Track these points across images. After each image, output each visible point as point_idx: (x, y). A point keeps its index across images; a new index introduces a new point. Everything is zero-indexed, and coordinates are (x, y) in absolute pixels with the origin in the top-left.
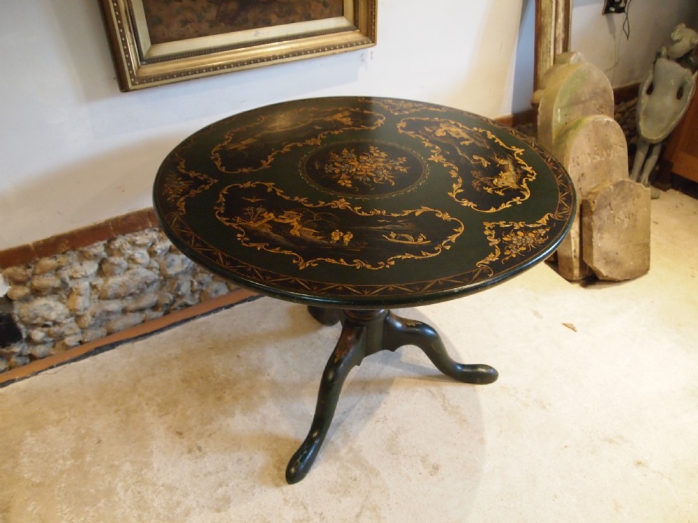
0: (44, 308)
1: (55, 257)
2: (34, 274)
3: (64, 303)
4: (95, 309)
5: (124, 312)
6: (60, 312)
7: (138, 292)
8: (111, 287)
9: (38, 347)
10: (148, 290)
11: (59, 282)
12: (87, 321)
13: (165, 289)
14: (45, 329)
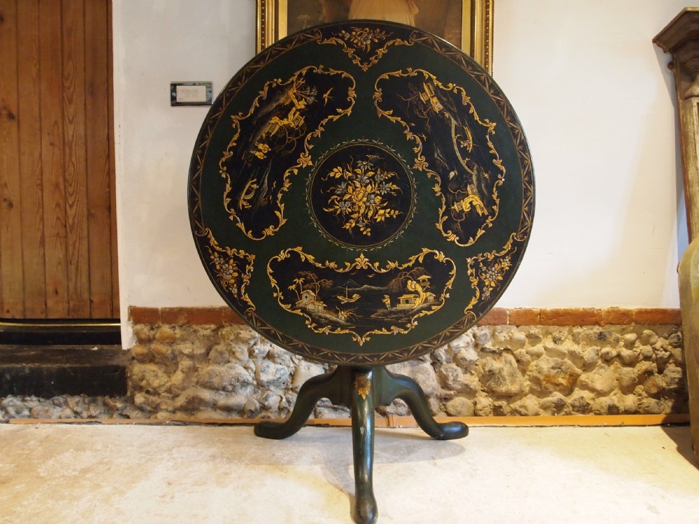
1: (174, 327)
2: (154, 338)
3: (169, 377)
4: (190, 392)
5: (215, 406)
6: (163, 383)
7: (230, 388)
8: (208, 373)
9: (137, 412)
10: (240, 391)
11: (170, 351)
12: (181, 401)
13: (255, 396)
14: (147, 395)
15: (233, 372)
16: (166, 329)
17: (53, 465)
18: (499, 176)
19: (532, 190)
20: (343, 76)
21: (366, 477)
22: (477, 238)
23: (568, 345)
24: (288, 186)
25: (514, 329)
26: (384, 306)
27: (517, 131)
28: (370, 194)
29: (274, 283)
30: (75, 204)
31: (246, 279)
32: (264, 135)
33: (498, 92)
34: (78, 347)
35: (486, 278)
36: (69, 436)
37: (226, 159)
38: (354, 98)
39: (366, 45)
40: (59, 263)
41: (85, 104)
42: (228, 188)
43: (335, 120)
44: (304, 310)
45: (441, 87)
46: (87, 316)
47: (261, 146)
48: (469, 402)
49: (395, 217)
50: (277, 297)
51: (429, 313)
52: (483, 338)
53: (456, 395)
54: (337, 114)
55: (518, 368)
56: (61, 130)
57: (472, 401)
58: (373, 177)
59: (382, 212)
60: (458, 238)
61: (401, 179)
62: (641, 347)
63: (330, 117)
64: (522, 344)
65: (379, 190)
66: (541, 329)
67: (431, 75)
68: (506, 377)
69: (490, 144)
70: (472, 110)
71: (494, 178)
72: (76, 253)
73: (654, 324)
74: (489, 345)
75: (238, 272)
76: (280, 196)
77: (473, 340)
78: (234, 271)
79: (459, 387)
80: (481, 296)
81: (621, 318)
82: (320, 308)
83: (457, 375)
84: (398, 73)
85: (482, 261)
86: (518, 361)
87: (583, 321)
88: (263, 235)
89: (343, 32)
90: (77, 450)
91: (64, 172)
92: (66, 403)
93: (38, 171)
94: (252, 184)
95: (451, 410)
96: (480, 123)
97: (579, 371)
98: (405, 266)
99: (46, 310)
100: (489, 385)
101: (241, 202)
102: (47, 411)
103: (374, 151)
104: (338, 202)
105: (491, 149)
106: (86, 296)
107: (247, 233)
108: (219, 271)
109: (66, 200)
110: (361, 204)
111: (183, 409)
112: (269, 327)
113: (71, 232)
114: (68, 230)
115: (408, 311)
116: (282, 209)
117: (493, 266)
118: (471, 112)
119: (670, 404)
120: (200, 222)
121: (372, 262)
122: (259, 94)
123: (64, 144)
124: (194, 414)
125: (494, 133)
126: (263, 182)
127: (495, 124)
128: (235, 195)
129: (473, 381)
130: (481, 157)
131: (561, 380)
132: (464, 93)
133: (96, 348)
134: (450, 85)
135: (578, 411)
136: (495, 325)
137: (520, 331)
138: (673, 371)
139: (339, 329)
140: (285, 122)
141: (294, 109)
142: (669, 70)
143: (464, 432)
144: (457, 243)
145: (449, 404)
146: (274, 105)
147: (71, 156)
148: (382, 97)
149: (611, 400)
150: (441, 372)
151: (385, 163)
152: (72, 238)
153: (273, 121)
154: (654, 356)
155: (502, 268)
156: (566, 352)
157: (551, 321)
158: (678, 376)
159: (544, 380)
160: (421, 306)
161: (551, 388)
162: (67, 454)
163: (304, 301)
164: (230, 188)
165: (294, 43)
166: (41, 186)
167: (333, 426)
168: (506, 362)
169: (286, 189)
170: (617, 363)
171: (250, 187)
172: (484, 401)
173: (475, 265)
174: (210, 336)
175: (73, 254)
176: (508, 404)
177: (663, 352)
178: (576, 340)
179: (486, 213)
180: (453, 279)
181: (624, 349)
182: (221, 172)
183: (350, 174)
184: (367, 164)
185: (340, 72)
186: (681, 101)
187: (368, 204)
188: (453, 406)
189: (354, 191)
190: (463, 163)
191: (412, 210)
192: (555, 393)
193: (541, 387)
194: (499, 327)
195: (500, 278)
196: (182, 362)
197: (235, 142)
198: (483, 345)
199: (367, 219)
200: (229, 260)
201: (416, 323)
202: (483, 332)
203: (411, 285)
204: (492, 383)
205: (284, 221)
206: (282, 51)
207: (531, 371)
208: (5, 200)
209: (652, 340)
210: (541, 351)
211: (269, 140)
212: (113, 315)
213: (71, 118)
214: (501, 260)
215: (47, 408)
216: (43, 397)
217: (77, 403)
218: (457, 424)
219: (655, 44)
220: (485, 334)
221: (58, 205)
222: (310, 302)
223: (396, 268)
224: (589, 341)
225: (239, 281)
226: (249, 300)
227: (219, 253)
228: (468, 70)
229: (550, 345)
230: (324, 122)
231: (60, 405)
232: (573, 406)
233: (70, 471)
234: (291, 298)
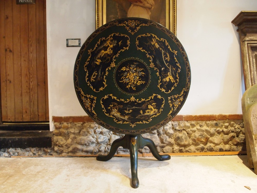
0: (61, 140)
1: (68, 123)
2: (61, 127)
3: (67, 141)
4: (74, 146)
5: (82, 151)
6: (64, 143)
7: (88, 144)
8: (80, 139)
9: (55, 153)
10: (91, 145)
11: (67, 132)
12: (70, 149)
13: (96, 147)
14: (59, 147)
15: (89, 139)
16: (65, 124)
17: (28, 170)
18: (179, 69)
19: (190, 74)
20: (125, 36)
21: (135, 172)
22: (171, 90)
23: (205, 128)
24: (107, 73)
25: (186, 122)
26: (140, 114)
27: (184, 54)
28: (135, 76)
29: (103, 106)
30: (33, 81)
31: (94, 105)
32: (99, 57)
33: (178, 41)
34: (34, 131)
35: (175, 104)
36: (32, 161)
37: (86, 65)
38: (129, 44)
39: (133, 26)
40: (27, 102)
41: (36, 47)
42: (87, 75)
43: (123, 51)
44: (113, 116)
45: (159, 40)
46: (37, 120)
47: (98, 60)
48: (171, 148)
49: (144, 83)
50: (104, 111)
51: (156, 116)
52: (175, 126)
53: (166, 146)
54: (123, 49)
55: (188, 136)
56: (28, 55)
57: (172, 148)
58: (136, 70)
59: (139, 82)
60: (165, 90)
61: (146, 71)
62: (231, 128)
63: (121, 50)
64: (189, 128)
65: (138, 75)
66: (196, 122)
67: (155, 36)
68: (184, 139)
69: (175, 58)
70: (169, 47)
71: (177, 70)
72: (33, 98)
73: (235, 120)
74: (177, 128)
75: (91, 103)
76: (105, 77)
77: (172, 126)
78: (90, 103)
79: (167, 143)
80: (173, 110)
81: (223, 118)
82: (119, 115)
83: (167, 139)
84: (144, 35)
85: (173, 98)
86: (188, 133)
87: (210, 119)
88: (99, 90)
89: (125, 22)
90: (35, 166)
91: (29, 70)
92: (30, 150)
93: (20, 70)
94: (95, 73)
95: (164, 151)
96: (172, 51)
97: (209, 137)
98: (147, 100)
99: (23, 118)
100: (178, 142)
101: (92, 79)
102: (24, 153)
103: (136, 61)
104: (124, 79)
105: (176, 60)
106: (37, 113)
107: (94, 90)
108: (84, 102)
109: (30, 80)
110: (132, 79)
111: (71, 152)
112: (101, 122)
113: (31, 91)
114: (30, 90)
115: (149, 115)
116: (105, 82)
117: (177, 100)
118: (169, 48)
119: (241, 148)
120: (78, 86)
121: (136, 99)
122: (97, 43)
123: (29, 60)
124: (75, 154)
125: (176, 54)
126: (99, 72)
127: (177, 52)
128: (89, 77)
129: (172, 141)
130: (172, 63)
131: (203, 140)
132: (166, 41)
133: (40, 132)
134: (162, 39)
135: (209, 151)
136: (179, 121)
137: (188, 123)
138: (242, 136)
139: (125, 122)
140: (106, 52)
141: (109, 48)
142: (237, 32)
143: (169, 158)
144: (165, 92)
145: (164, 149)
146: (103, 46)
147: (31, 64)
148: (139, 43)
149: (221, 146)
150: (161, 138)
151: (140, 65)
152: (32, 93)
153: (102, 52)
154: (235, 131)
155: (180, 100)
156: (204, 130)
157: (199, 119)
158: (244, 138)
159: (197, 140)
160: (153, 114)
161: (199, 143)
162: (32, 167)
163: (113, 112)
164: (88, 75)
165: (109, 25)
166: (21, 75)
167: (124, 157)
168: (184, 134)
169: (107, 75)
170: (222, 134)
171: (94, 74)
172: (176, 148)
173: (171, 99)
174: (81, 126)
175: (32, 99)
176: (185, 148)
177: (238, 130)
178: (208, 126)
179: (174, 82)
180: (164, 104)
181: (224, 129)
182: (85, 69)
183: (128, 69)
184: (134, 66)
185: (124, 35)
186: (241, 43)
187: (134, 79)
188: (165, 150)
189: (129, 75)
190: (166, 65)
191: (149, 81)
192: (201, 144)
193: (196, 142)
194: (181, 122)
195: (180, 104)
196: (71, 136)
197: (89, 59)
198: (175, 128)
199: (134, 84)
200: (88, 99)
201: (151, 119)
202: (175, 123)
203: (150, 107)
204: (179, 141)
205: (106, 85)
206: (105, 28)
207: (192, 137)
208: (8, 80)
209: (234, 125)
210: (195, 130)
211: (100, 58)
212: (46, 120)
213: (31, 51)
214: (180, 98)
215: (24, 152)
216: (22, 148)
217: (34, 150)
218: (166, 155)
219: (232, 23)
220: (176, 124)
221: (27, 82)
222: (115, 113)
223: (144, 101)
224: (212, 126)
225: (91, 106)
226: (94, 112)
227: (84, 96)
228: (168, 34)
229: (199, 127)
230: (119, 52)
231: (28, 151)
232: (207, 149)
233: (33, 172)
234: (109, 111)
